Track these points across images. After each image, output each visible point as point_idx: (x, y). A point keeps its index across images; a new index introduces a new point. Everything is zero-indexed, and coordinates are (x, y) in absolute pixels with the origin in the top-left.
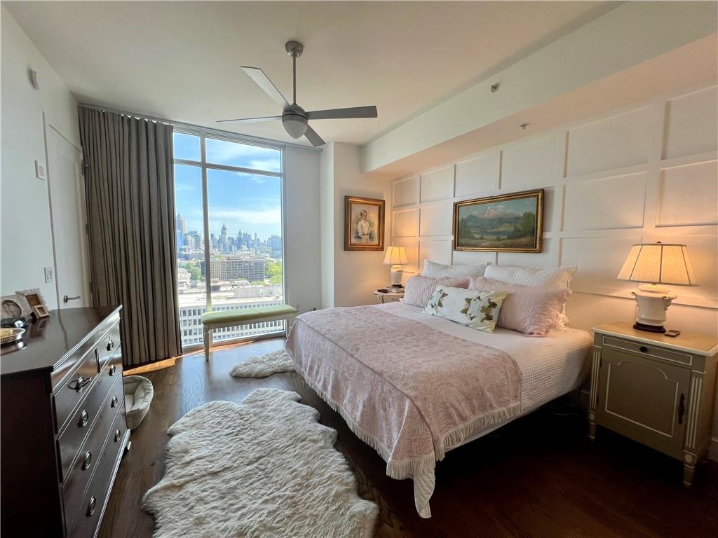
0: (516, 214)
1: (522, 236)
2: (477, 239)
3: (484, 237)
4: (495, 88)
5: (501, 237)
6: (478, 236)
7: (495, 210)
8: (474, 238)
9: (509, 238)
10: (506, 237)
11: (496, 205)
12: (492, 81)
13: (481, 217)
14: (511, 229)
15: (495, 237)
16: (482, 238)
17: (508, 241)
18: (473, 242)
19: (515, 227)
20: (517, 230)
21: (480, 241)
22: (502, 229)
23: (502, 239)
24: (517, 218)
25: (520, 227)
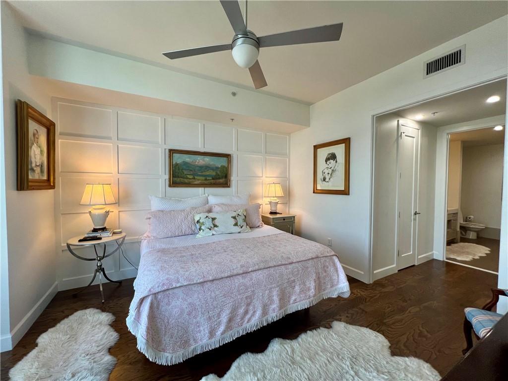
0: (217, 165)
1: (219, 178)
2: (190, 179)
3: (196, 177)
4: (234, 94)
5: (208, 178)
6: (191, 177)
7: (204, 160)
8: (187, 178)
9: (213, 179)
10: (211, 178)
11: (204, 158)
12: (234, 90)
13: (193, 163)
14: (214, 174)
15: (204, 178)
16: (194, 178)
17: (212, 181)
18: (186, 181)
19: (216, 173)
20: (217, 174)
21: (192, 180)
22: (208, 173)
23: (209, 180)
24: (217, 168)
25: (219, 173)
